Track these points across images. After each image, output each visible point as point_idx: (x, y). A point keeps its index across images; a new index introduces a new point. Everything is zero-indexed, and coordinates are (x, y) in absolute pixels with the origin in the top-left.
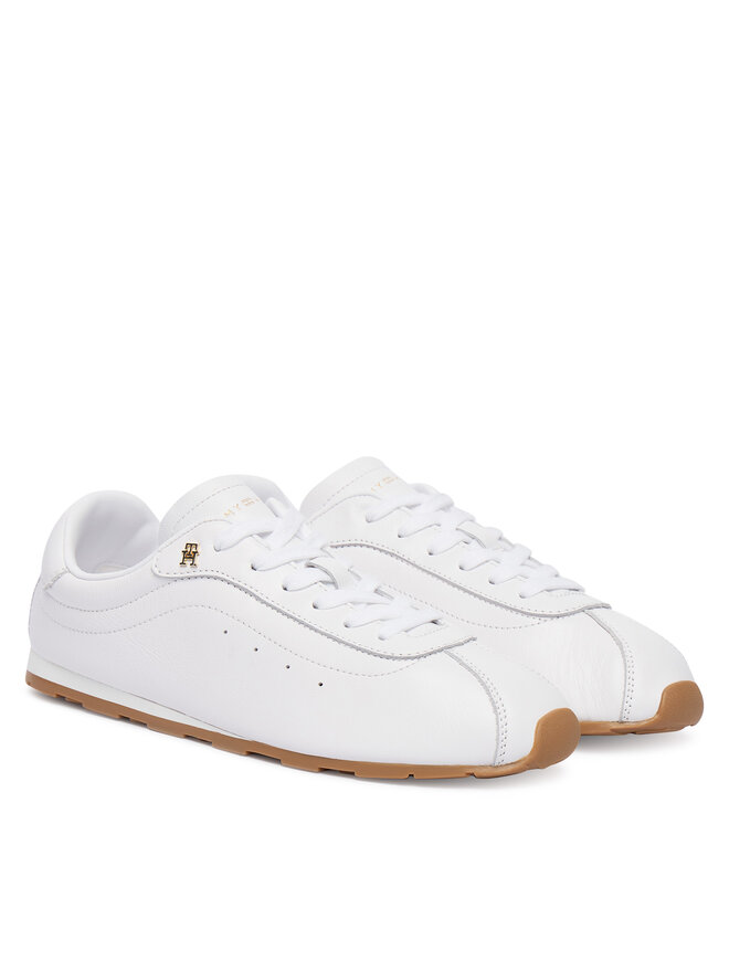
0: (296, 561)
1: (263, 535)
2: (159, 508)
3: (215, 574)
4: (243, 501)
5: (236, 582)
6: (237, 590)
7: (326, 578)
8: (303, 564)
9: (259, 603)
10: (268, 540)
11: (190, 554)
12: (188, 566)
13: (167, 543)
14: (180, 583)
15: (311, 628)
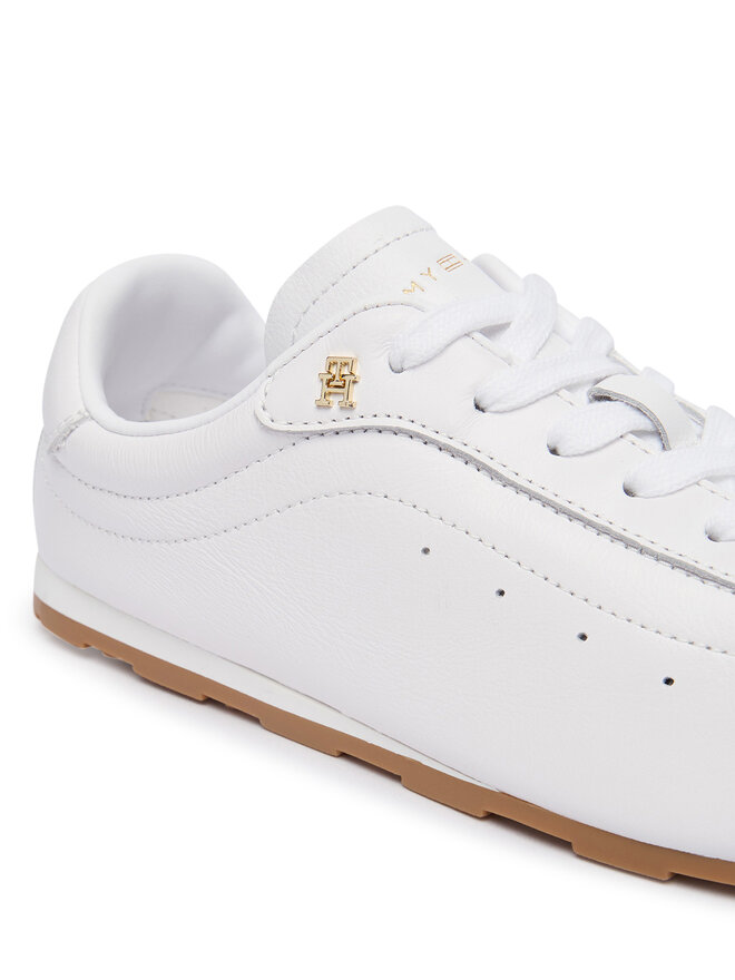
0: (570, 388)
1: (492, 331)
2: (259, 291)
3: (394, 423)
4: (440, 261)
5: (442, 439)
6: (445, 456)
7: (644, 423)
8: (582, 395)
9: (497, 486)
10: (503, 342)
11: (338, 381)
12: (335, 407)
13: (286, 355)
14: (317, 442)
15: (629, 544)
